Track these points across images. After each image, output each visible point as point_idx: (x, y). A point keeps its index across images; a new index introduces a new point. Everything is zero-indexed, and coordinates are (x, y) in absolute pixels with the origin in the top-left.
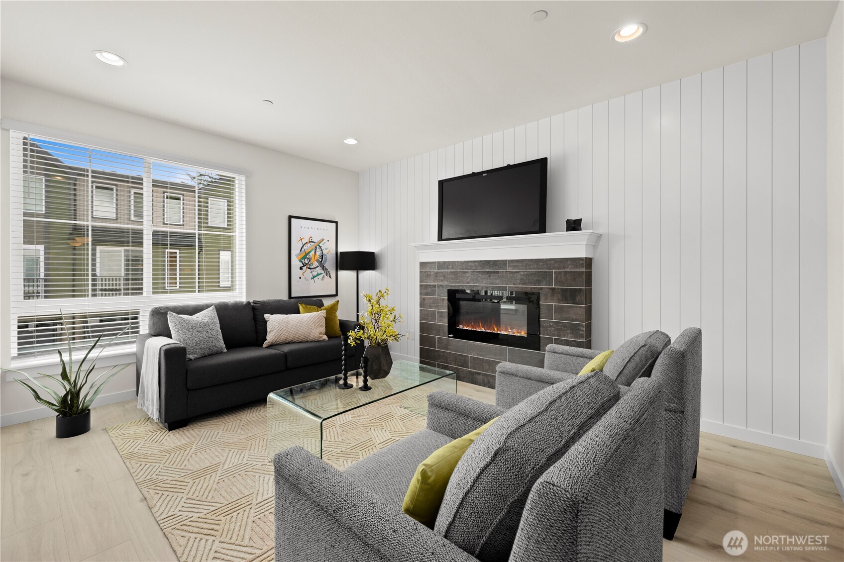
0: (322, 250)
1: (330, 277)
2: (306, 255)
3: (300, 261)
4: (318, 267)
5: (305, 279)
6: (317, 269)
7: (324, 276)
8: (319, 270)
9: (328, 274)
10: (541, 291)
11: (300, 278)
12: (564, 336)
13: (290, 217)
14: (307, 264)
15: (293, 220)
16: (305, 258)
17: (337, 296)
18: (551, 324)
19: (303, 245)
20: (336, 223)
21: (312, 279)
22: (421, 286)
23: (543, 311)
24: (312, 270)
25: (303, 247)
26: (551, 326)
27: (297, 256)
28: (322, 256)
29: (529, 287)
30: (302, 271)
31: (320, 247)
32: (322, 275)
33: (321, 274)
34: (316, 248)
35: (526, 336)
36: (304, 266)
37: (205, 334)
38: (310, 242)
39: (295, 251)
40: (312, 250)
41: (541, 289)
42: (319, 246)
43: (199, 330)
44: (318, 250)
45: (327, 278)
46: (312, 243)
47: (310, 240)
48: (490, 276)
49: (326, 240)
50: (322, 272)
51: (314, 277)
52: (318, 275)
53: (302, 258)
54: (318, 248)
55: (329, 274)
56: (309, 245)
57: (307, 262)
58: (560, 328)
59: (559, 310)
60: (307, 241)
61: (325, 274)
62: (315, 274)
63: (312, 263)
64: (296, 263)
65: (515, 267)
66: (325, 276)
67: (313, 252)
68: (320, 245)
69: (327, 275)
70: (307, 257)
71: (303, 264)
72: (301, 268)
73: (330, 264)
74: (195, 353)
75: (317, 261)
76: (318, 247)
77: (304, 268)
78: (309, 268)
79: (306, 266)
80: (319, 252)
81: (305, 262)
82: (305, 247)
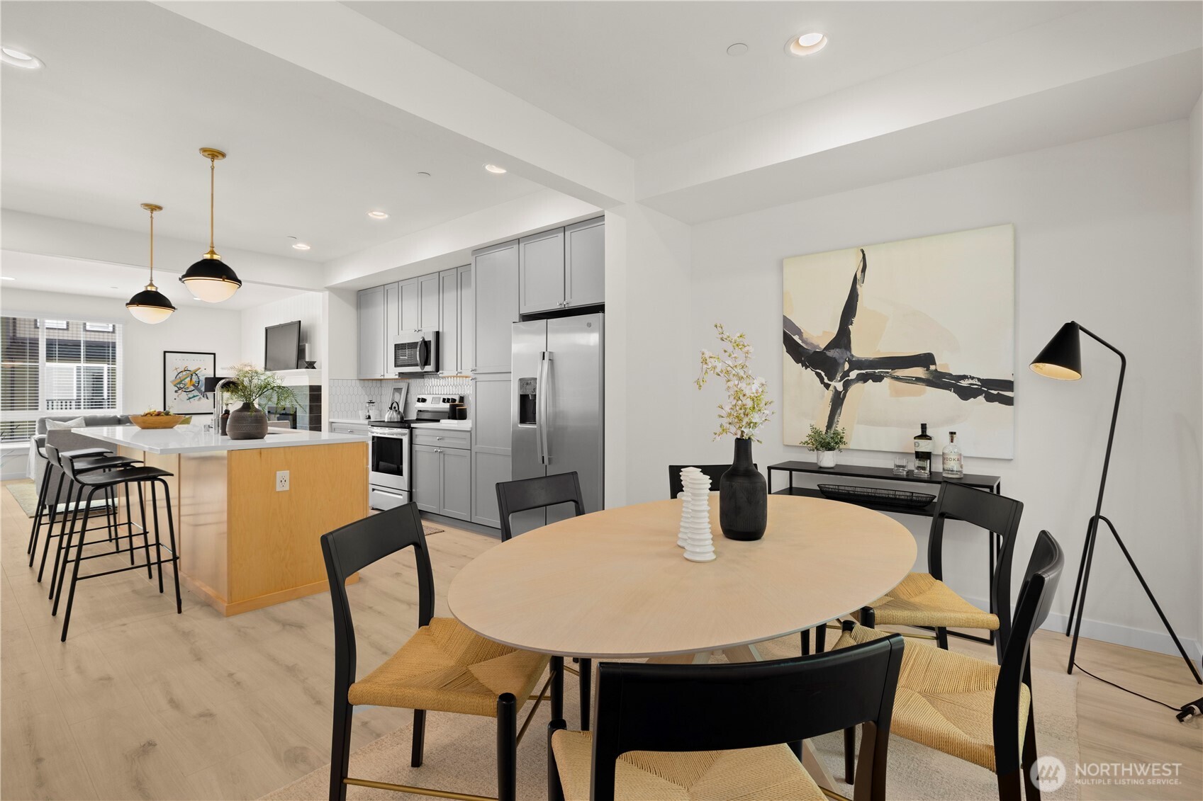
0: (198, 376)
1: (207, 398)
2: (181, 381)
3: (175, 386)
4: (194, 390)
5: (180, 399)
6: (193, 392)
7: (200, 398)
8: (196, 393)
9: (205, 396)
11: (175, 399)
13: (165, 352)
14: (182, 388)
15: (167, 354)
16: (180, 383)
19: (178, 374)
20: (214, 354)
21: (187, 399)
24: (187, 393)
27: (172, 382)
30: (177, 394)
31: (196, 374)
32: (198, 397)
34: (192, 375)
36: (179, 390)
38: (186, 370)
39: (171, 376)
40: (188, 377)
45: (204, 399)
46: (188, 372)
49: (202, 369)
50: (198, 394)
51: (190, 398)
52: (194, 397)
53: (177, 384)
56: (184, 373)
60: (183, 370)
61: (202, 396)
62: (191, 395)
63: (188, 387)
64: (171, 388)
67: (189, 379)
68: (196, 372)
70: (183, 382)
71: (178, 388)
72: (176, 392)
75: (194, 385)
76: (194, 375)
78: (184, 391)
79: (181, 390)
80: (195, 378)
81: (180, 387)
82: (180, 375)
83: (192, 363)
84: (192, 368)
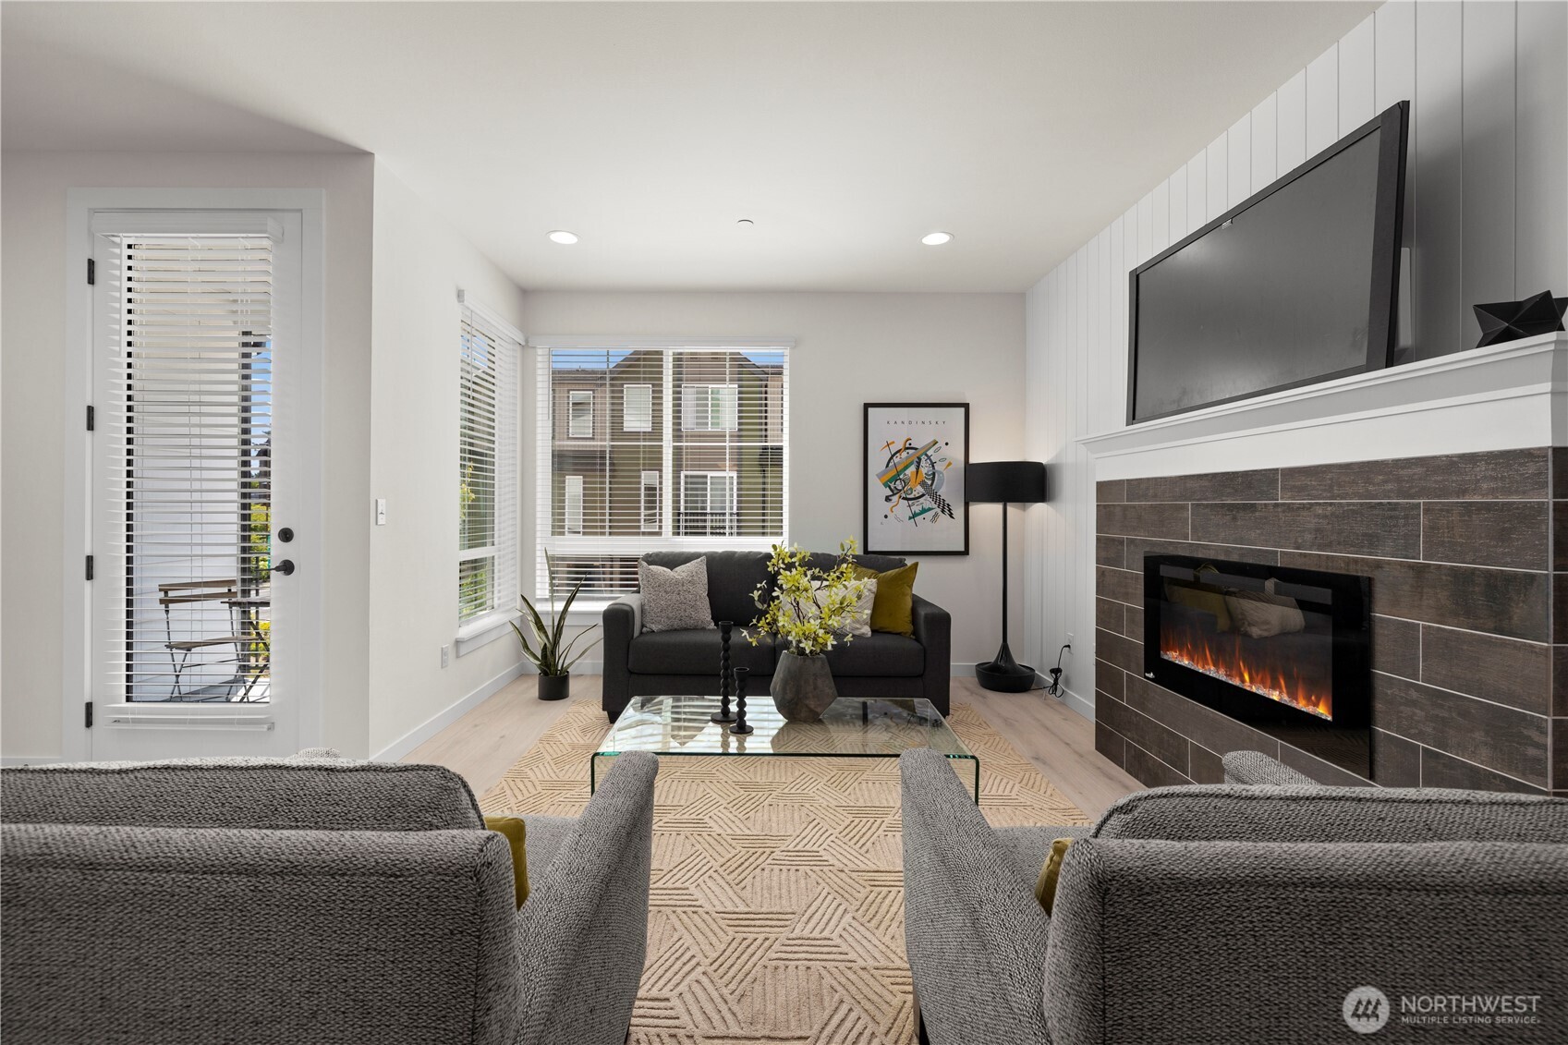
0: (933, 464)
1: (951, 515)
2: (898, 474)
3: (886, 485)
4: (923, 495)
5: (896, 518)
6: (922, 500)
7: (936, 514)
8: (927, 502)
9: (946, 508)
10: (1377, 575)
11: (886, 517)
12: (1461, 748)
13: (867, 406)
14: (900, 490)
15: (870, 410)
16: (895, 479)
17: (968, 554)
18: (1414, 694)
19: (893, 456)
20: (966, 406)
21: (910, 518)
22: (1098, 539)
23: (1383, 645)
24: (910, 502)
25: (892, 458)
26: (1414, 703)
27: (880, 476)
28: (934, 474)
29: (1339, 558)
30: (890, 505)
31: (929, 458)
32: (932, 512)
33: (930, 509)
34: (920, 459)
35: (1330, 718)
36: (894, 494)
37: (675, 597)
38: (908, 448)
39: (877, 464)
40: (911, 463)
41: (1378, 565)
42: (926, 455)
43: (668, 589)
44: (923, 463)
45: (944, 518)
46: (911, 451)
47: (908, 446)
48: (1234, 519)
49: (941, 444)
50: (933, 505)
51: (914, 516)
52: (924, 511)
53: (890, 481)
54: (923, 460)
55: (950, 510)
56: (904, 454)
57: (900, 488)
58: (1446, 714)
59: (1442, 647)
60: (901, 447)
61: (939, 510)
62: (917, 509)
63: (911, 489)
64: (878, 490)
65: (1301, 490)
66: (940, 513)
67: (913, 468)
68: (929, 453)
69: (943, 511)
70: (901, 477)
71: (892, 490)
72: (888, 499)
73: (951, 488)
74: (659, 623)
75: (923, 484)
76: (924, 458)
77: (895, 498)
78: (904, 498)
79: (898, 495)
80: (925, 468)
81: (896, 486)
82: (896, 460)
83: (921, 428)
84: (919, 442)
